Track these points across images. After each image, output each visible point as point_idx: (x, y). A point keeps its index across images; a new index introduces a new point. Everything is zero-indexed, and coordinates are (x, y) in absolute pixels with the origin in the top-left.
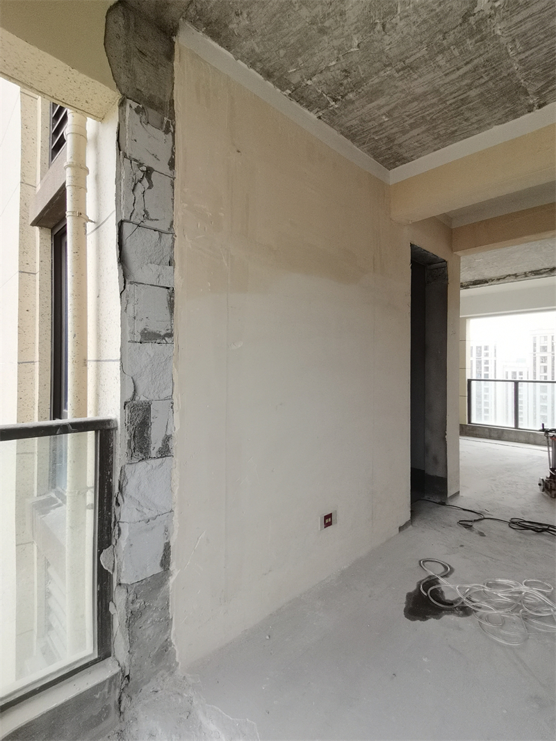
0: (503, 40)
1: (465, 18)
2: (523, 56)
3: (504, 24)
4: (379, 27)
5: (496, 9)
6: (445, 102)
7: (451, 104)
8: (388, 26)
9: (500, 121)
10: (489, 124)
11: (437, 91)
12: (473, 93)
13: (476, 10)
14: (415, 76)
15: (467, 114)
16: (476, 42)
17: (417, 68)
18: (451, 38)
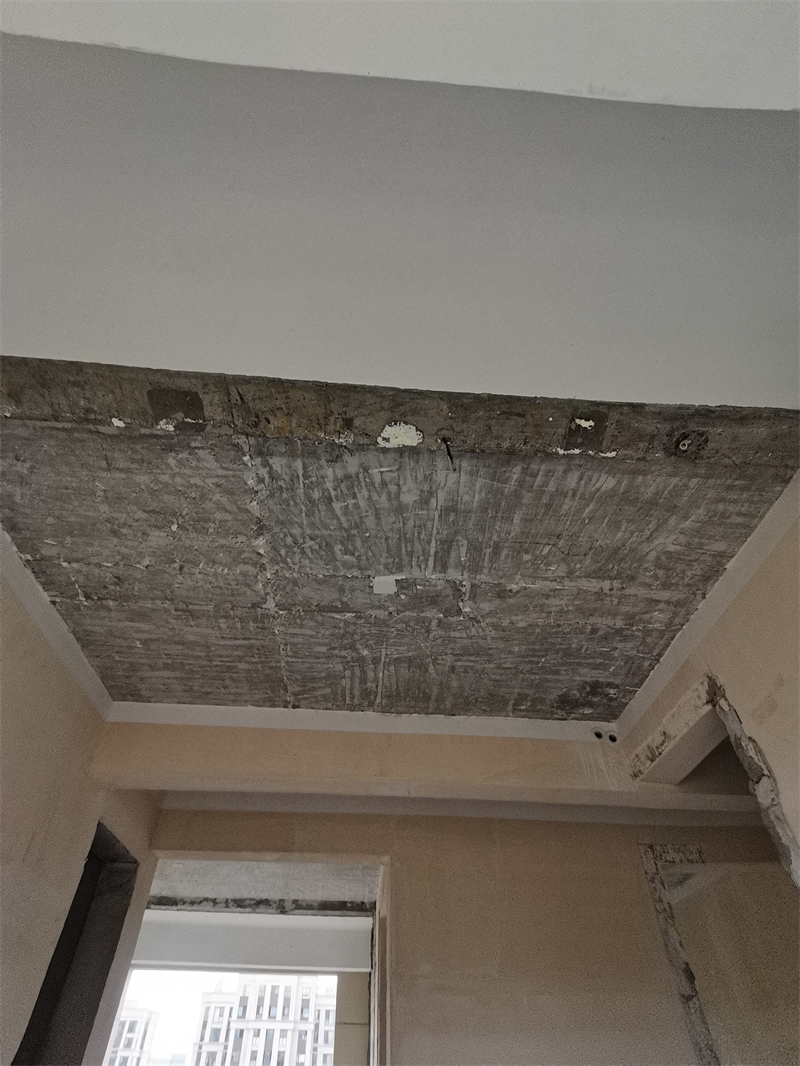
0: (278, 639)
1: (255, 606)
2: (290, 660)
3: (282, 629)
4: (176, 565)
5: (280, 615)
6: (210, 661)
7: (216, 666)
8: (185, 570)
9: (257, 704)
10: (246, 701)
11: (208, 647)
12: (241, 666)
13: (264, 606)
14: (192, 623)
15: (228, 682)
16: (258, 627)
17: (198, 617)
18: (238, 612)
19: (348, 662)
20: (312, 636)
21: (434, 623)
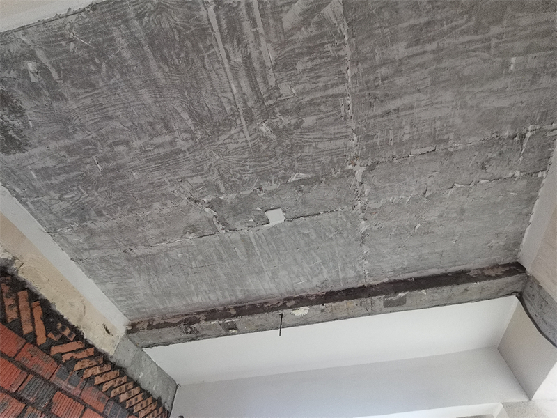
19: (277, 105)
20: (321, 140)
21: (223, 189)
